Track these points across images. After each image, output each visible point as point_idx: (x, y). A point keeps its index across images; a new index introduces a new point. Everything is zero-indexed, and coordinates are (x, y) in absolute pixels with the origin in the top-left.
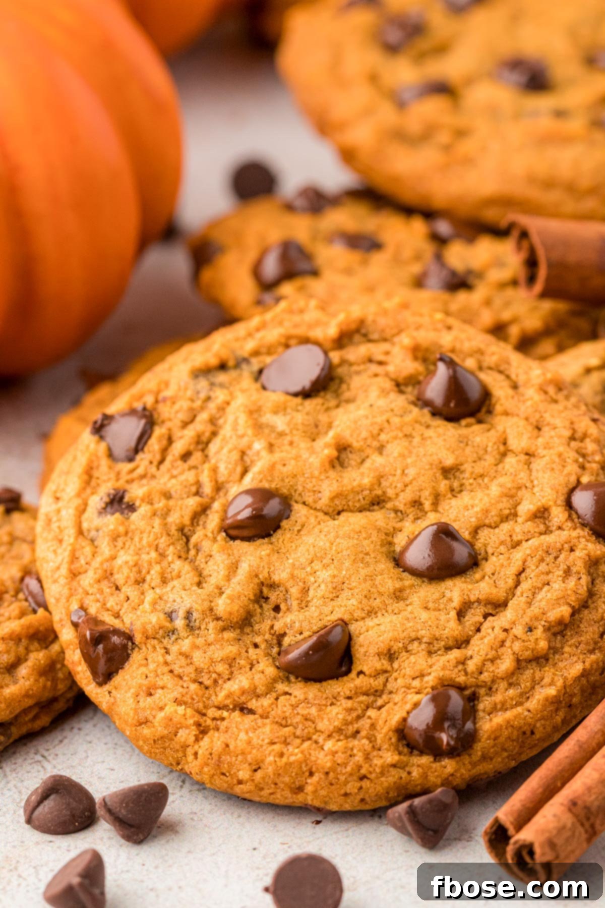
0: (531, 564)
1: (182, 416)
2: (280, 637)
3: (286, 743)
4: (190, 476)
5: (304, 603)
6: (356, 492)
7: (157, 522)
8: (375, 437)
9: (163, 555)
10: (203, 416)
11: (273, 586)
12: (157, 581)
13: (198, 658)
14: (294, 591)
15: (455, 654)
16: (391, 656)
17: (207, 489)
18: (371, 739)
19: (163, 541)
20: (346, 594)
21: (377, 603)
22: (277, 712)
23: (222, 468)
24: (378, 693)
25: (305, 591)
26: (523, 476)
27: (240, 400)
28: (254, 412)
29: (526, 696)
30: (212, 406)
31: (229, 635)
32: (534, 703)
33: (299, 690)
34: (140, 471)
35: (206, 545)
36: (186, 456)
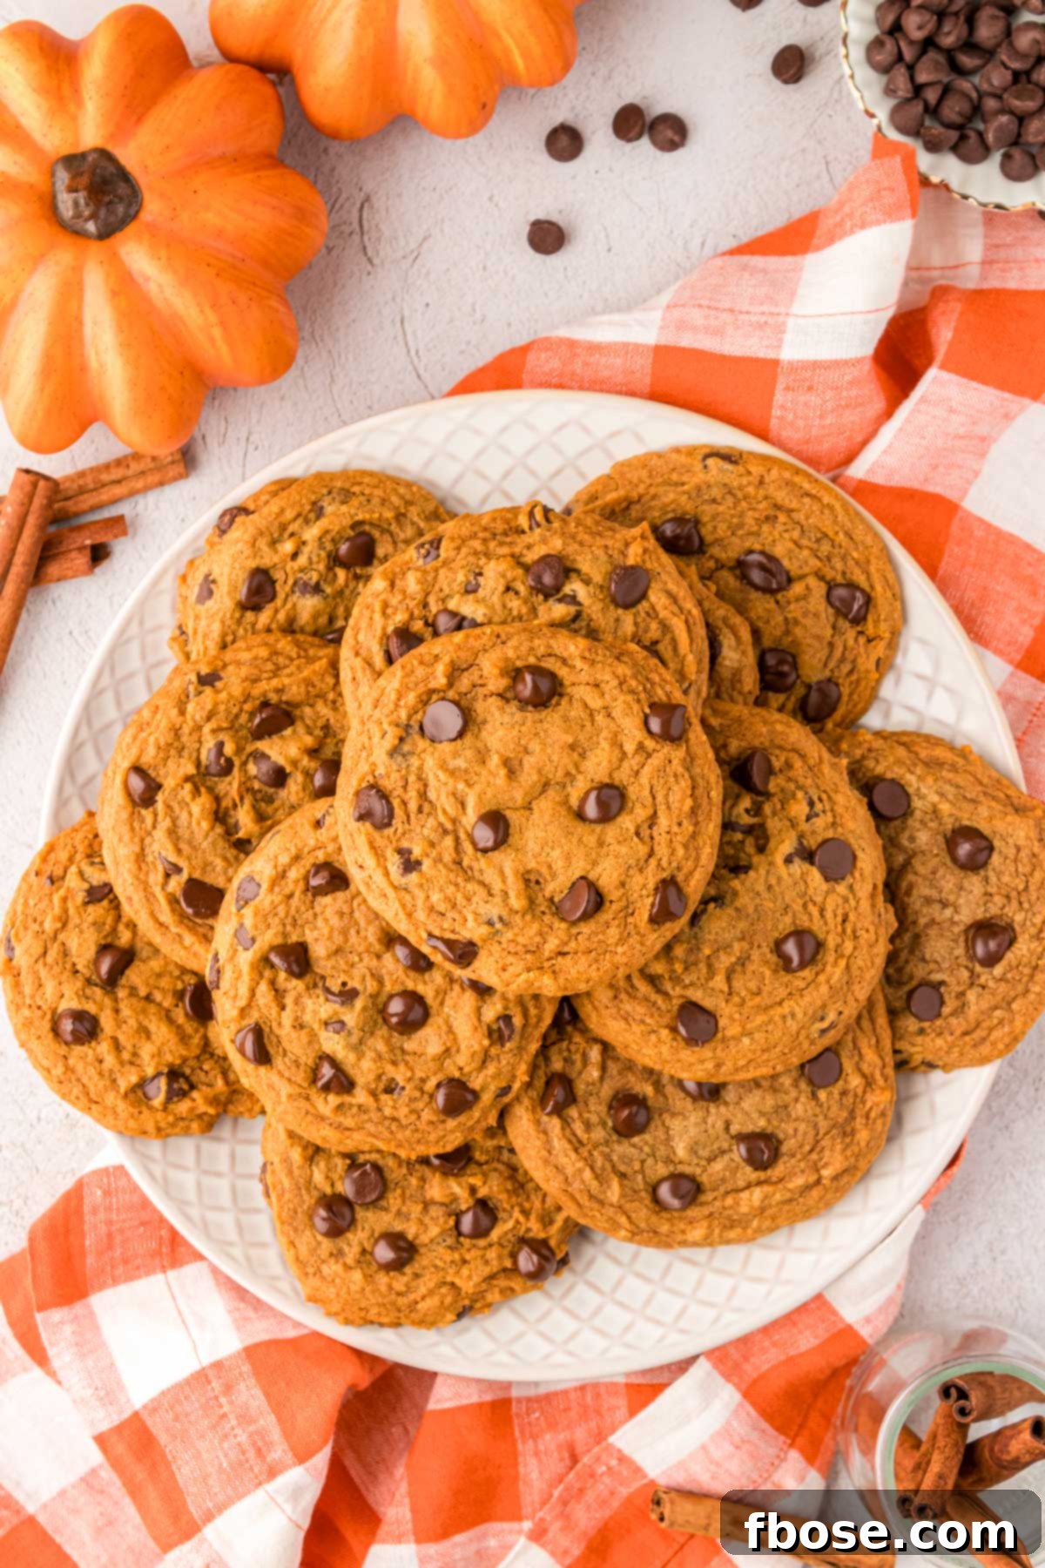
0: (655, 782)
1: (401, 783)
2: (551, 900)
3: (596, 961)
4: (431, 822)
5: (554, 876)
6: (532, 787)
7: (440, 866)
8: (519, 744)
9: (456, 885)
10: (412, 778)
11: (529, 872)
12: (464, 902)
13: (521, 940)
14: (544, 870)
15: (653, 862)
16: (623, 884)
17: (449, 826)
18: (638, 933)
19: (452, 876)
20: (574, 860)
21: (594, 856)
22: (582, 948)
23: (449, 810)
24: (627, 907)
25: (550, 867)
26: (613, 726)
27: (430, 763)
28: (443, 766)
29: (697, 859)
30: (413, 769)
31: (528, 917)
32: (704, 859)
33: (586, 928)
34: (400, 831)
35: (475, 865)
36: (420, 810)
